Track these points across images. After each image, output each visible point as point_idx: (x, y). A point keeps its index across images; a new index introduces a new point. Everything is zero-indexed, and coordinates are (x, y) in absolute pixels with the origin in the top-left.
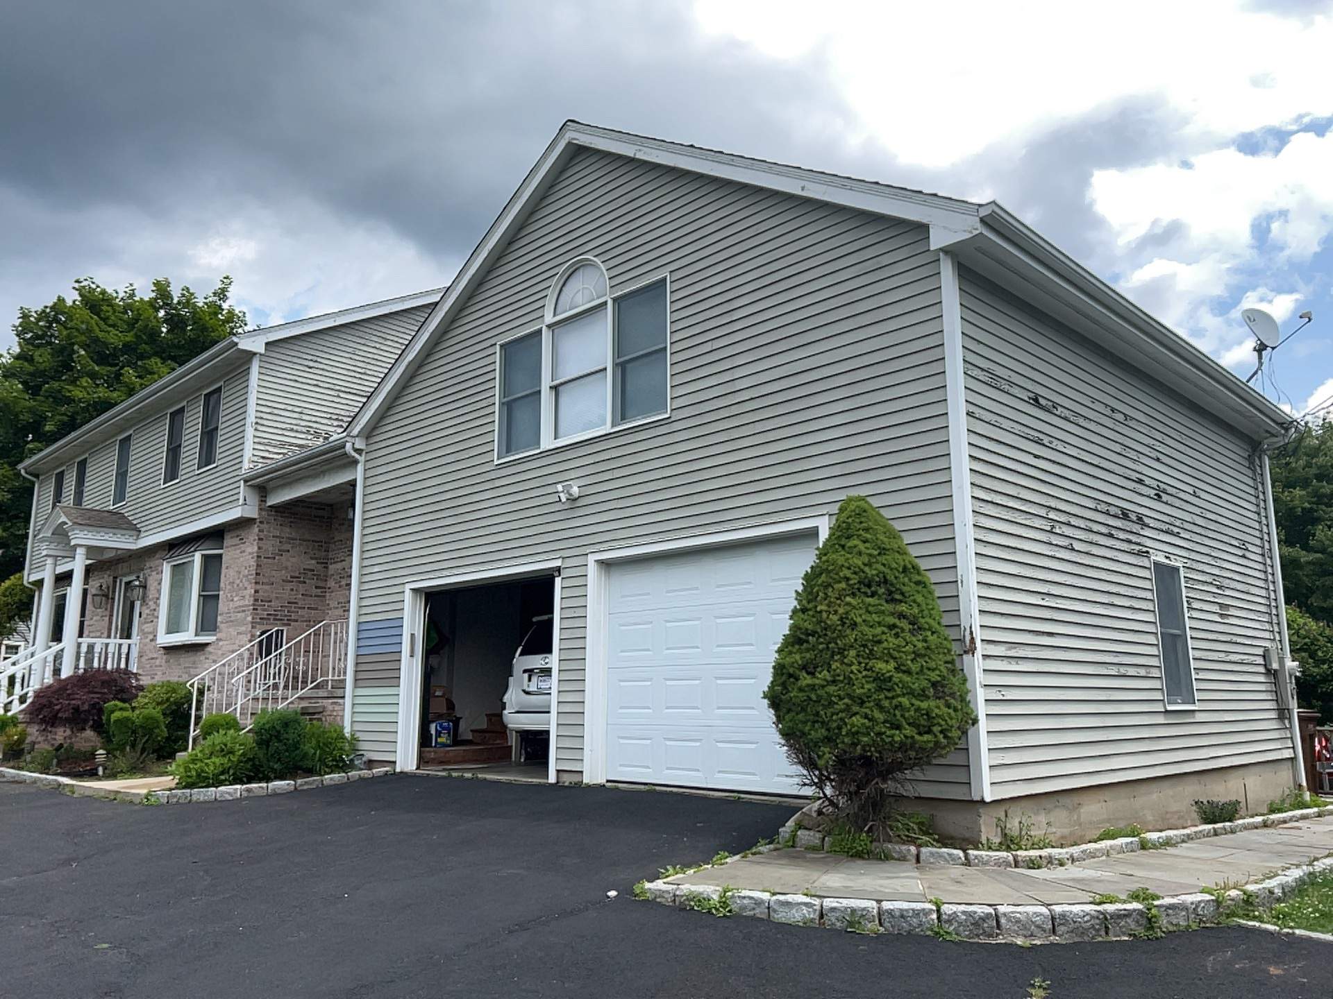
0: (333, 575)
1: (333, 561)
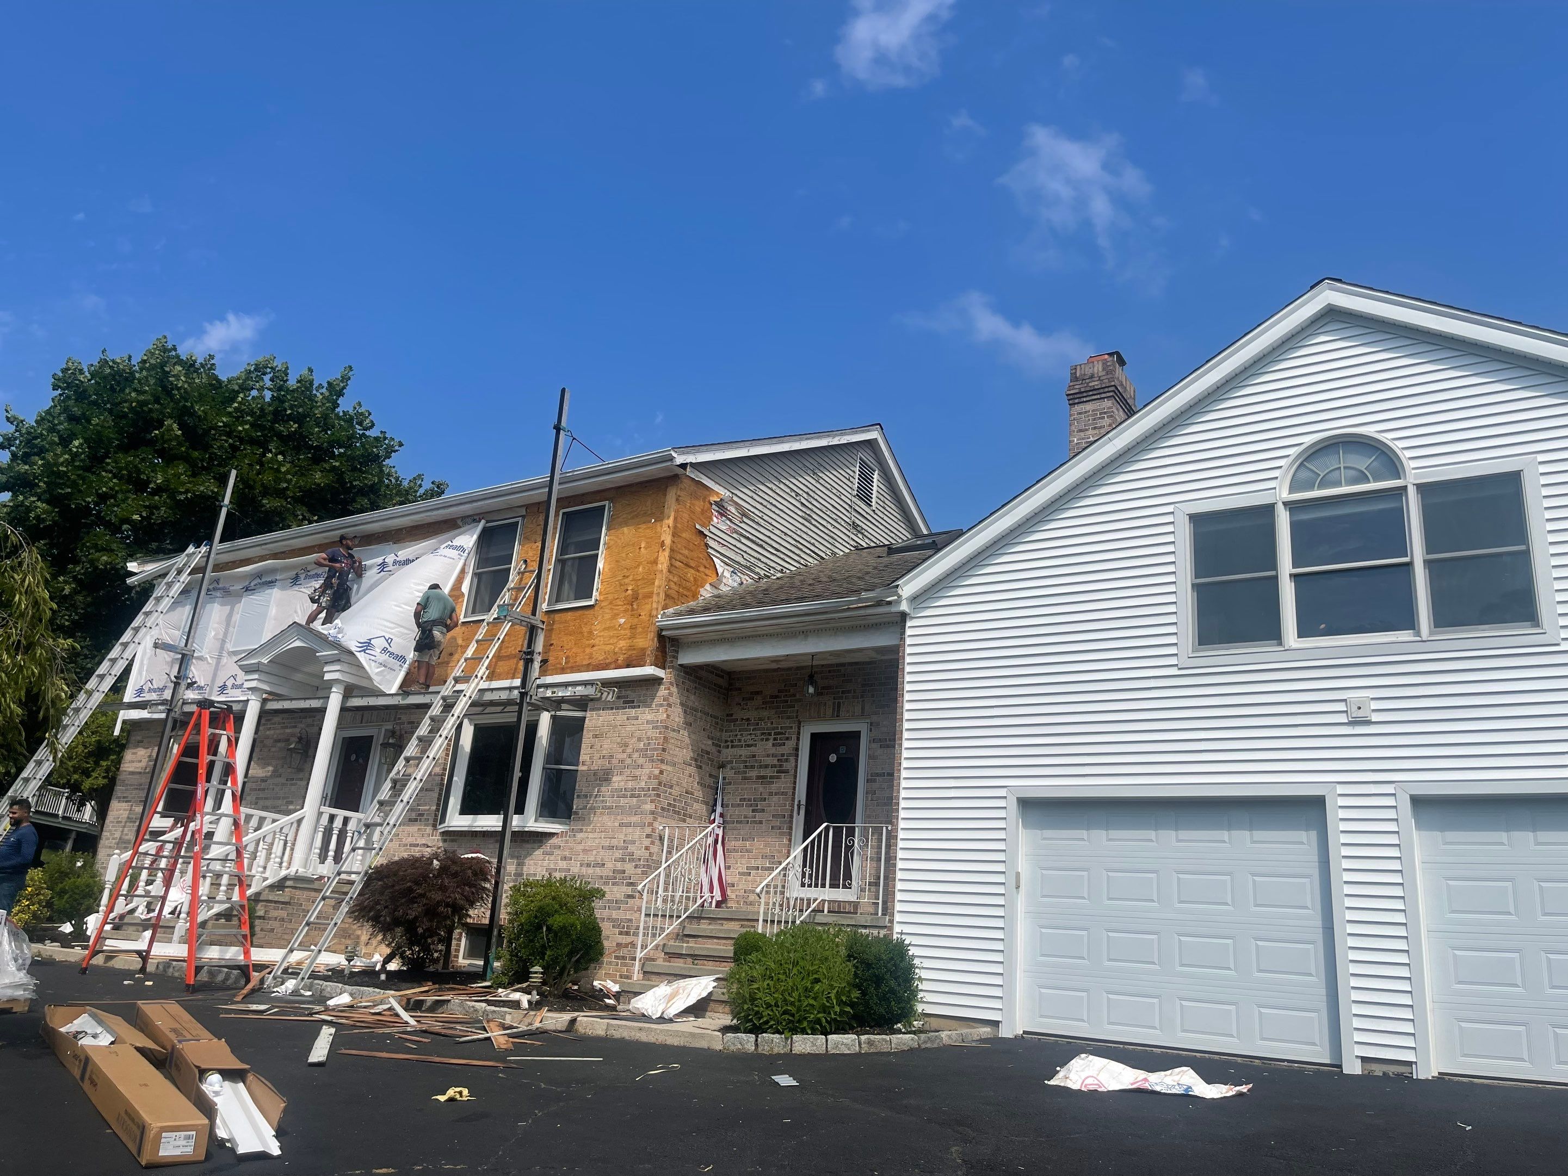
0: (732, 762)
1: (730, 744)
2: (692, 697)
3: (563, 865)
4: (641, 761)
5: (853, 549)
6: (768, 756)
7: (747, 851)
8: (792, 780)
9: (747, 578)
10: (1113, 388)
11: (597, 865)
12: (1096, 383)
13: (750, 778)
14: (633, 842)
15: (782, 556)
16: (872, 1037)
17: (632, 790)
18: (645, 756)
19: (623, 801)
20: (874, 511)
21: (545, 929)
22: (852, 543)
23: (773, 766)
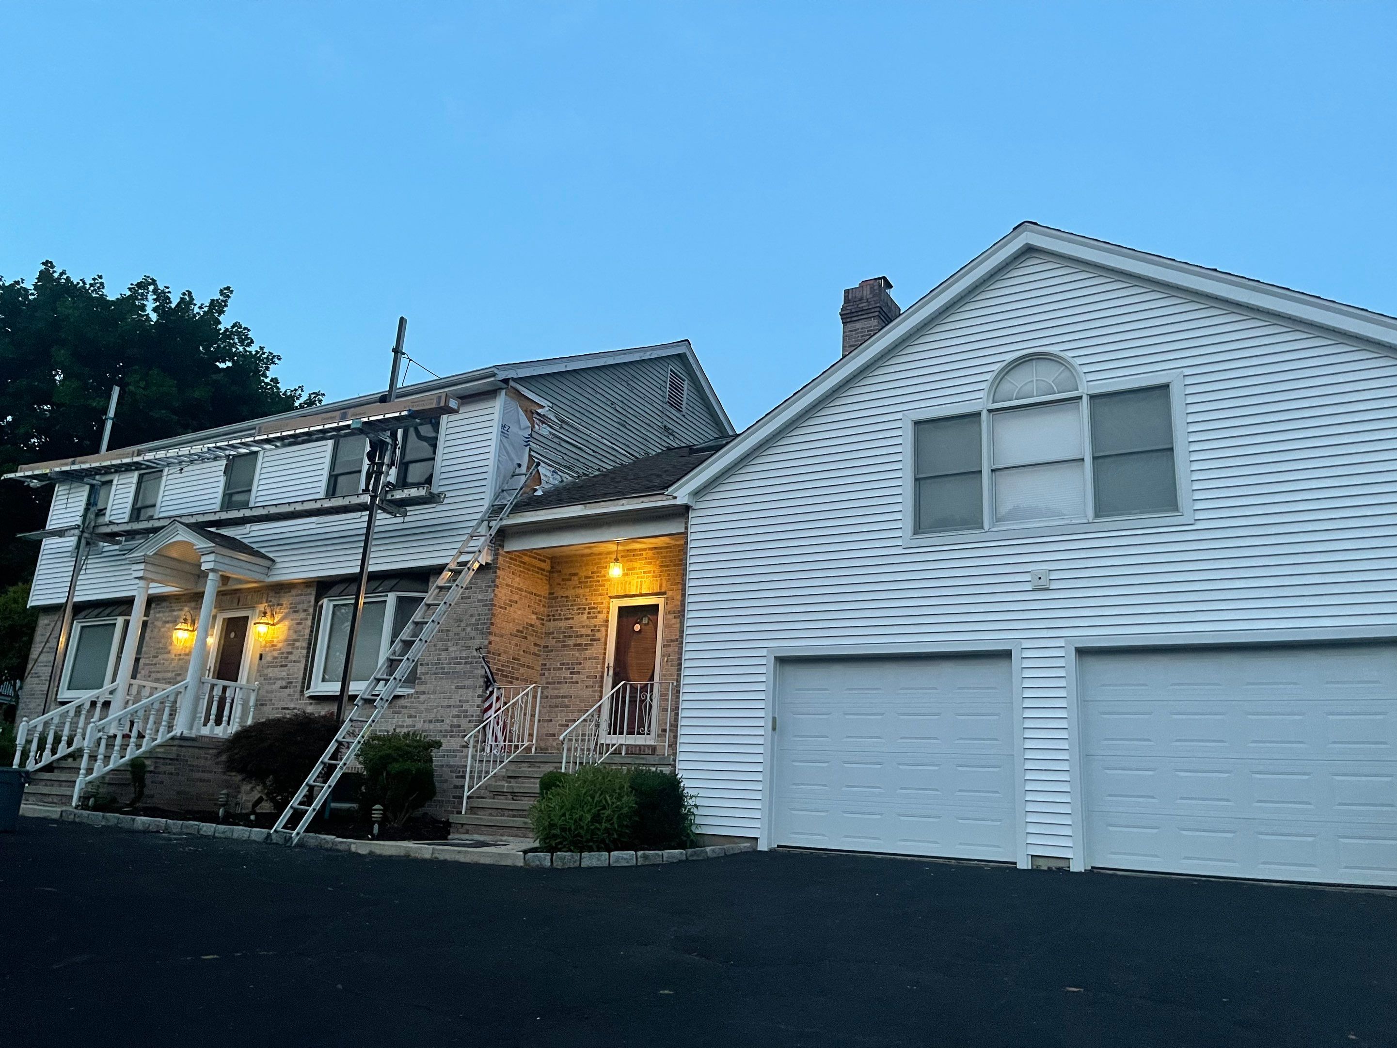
0: (553, 633)
1: (552, 618)
2: (518, 579)
3: (409, 721)
4: (473, 634)
5: (664, 449)
6: (583, 627)
7: (567, 706)
8: (603, 647)
9: (568, 477)
10: (878, 309)
11: (437, 721)
12: (864, 304)
13: (568, 646)
14: (468, 702)
15: (599, 457)
16: (648, 852)
17: (466, 658)
18: (477, 629)
19: (458, 668)
20: (684, 416)
21: (385, 774)
22: (664, 444)
23: (587, 636)
